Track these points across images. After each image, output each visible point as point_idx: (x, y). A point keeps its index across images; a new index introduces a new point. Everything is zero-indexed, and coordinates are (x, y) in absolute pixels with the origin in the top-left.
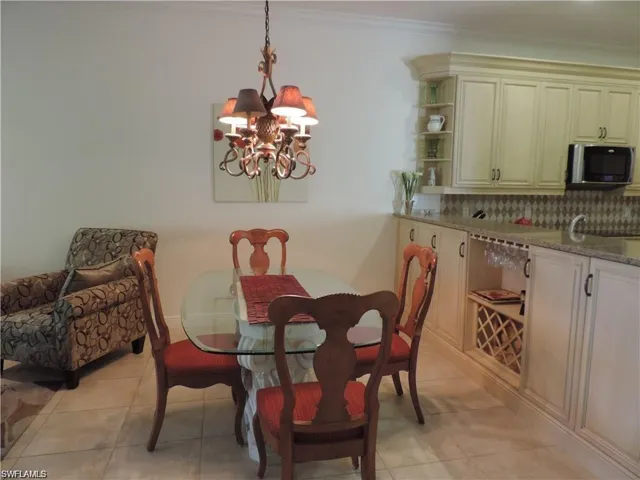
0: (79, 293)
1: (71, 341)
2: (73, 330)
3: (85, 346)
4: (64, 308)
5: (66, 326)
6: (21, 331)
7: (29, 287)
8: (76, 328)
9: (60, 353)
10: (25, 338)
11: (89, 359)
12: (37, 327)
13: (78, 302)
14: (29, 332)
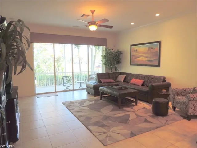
0: (193, 94)
1: (189, 107)
2: (190, 104)
3: (194, 110)
4: (188, 97)
5: (188, 103)
6: (179, 101)
7: (185, 91)
8: (191, 104)
9: (186, 109)
10: (179, 103)
11: (195, 114)
12: (182, 101)
13: (193, 97)
14: (180, 101)
